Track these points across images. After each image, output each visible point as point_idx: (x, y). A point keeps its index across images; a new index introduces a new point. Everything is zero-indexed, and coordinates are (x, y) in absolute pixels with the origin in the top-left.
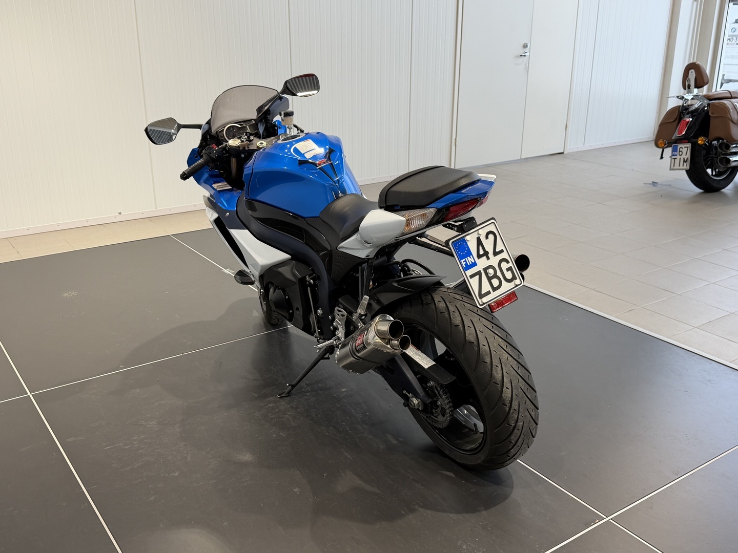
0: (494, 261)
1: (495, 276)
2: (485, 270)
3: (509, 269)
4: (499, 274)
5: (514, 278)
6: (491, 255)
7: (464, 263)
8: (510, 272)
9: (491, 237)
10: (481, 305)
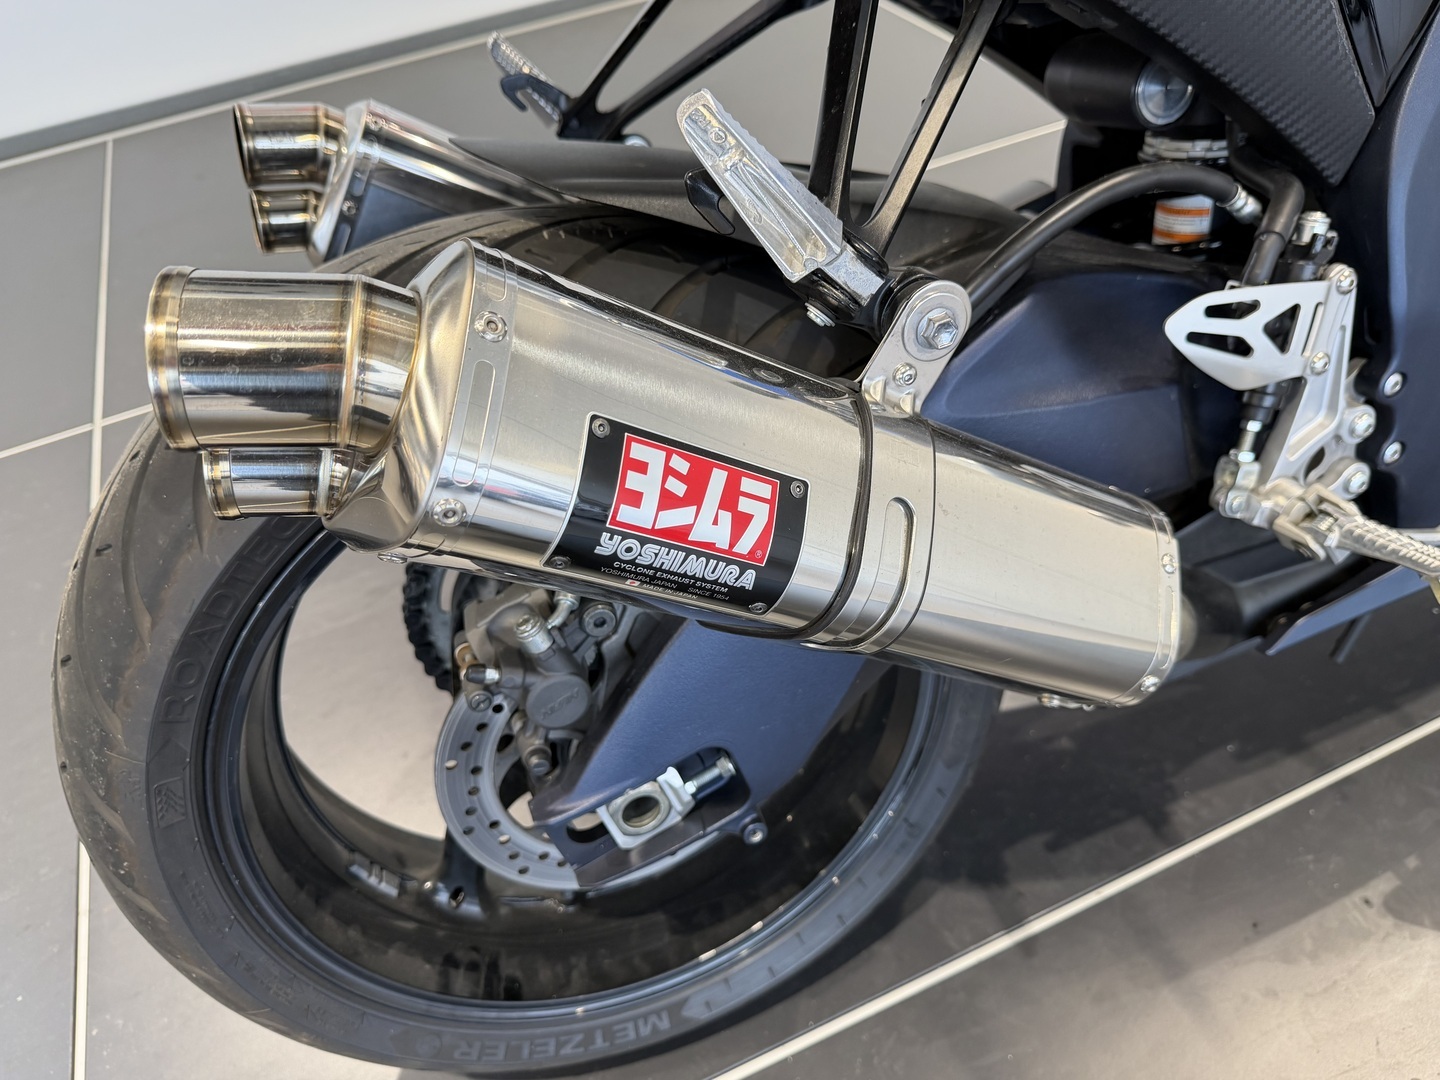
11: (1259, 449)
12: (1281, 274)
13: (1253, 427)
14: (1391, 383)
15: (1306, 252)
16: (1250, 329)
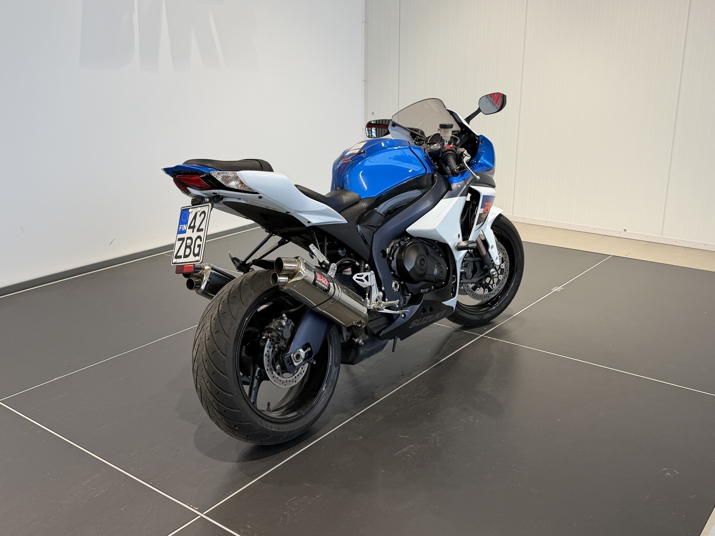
0: (194, 235)
1: (189, 247)
2: (188, 238)
3: (199, 246)
4: (192, 247)
5: (198, 255)
6: (195, 230)
7: (181, 228)
8: (198, 248)
9: (203, 215)
10: (173, 264)
11: (369, 297)
12: (365, 271)
13: (367, 294)
14: (383, 288)
15: (367, 269)
16: (363, 278)
